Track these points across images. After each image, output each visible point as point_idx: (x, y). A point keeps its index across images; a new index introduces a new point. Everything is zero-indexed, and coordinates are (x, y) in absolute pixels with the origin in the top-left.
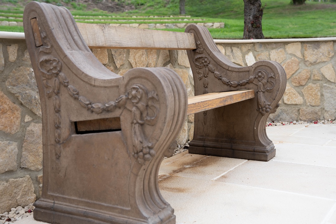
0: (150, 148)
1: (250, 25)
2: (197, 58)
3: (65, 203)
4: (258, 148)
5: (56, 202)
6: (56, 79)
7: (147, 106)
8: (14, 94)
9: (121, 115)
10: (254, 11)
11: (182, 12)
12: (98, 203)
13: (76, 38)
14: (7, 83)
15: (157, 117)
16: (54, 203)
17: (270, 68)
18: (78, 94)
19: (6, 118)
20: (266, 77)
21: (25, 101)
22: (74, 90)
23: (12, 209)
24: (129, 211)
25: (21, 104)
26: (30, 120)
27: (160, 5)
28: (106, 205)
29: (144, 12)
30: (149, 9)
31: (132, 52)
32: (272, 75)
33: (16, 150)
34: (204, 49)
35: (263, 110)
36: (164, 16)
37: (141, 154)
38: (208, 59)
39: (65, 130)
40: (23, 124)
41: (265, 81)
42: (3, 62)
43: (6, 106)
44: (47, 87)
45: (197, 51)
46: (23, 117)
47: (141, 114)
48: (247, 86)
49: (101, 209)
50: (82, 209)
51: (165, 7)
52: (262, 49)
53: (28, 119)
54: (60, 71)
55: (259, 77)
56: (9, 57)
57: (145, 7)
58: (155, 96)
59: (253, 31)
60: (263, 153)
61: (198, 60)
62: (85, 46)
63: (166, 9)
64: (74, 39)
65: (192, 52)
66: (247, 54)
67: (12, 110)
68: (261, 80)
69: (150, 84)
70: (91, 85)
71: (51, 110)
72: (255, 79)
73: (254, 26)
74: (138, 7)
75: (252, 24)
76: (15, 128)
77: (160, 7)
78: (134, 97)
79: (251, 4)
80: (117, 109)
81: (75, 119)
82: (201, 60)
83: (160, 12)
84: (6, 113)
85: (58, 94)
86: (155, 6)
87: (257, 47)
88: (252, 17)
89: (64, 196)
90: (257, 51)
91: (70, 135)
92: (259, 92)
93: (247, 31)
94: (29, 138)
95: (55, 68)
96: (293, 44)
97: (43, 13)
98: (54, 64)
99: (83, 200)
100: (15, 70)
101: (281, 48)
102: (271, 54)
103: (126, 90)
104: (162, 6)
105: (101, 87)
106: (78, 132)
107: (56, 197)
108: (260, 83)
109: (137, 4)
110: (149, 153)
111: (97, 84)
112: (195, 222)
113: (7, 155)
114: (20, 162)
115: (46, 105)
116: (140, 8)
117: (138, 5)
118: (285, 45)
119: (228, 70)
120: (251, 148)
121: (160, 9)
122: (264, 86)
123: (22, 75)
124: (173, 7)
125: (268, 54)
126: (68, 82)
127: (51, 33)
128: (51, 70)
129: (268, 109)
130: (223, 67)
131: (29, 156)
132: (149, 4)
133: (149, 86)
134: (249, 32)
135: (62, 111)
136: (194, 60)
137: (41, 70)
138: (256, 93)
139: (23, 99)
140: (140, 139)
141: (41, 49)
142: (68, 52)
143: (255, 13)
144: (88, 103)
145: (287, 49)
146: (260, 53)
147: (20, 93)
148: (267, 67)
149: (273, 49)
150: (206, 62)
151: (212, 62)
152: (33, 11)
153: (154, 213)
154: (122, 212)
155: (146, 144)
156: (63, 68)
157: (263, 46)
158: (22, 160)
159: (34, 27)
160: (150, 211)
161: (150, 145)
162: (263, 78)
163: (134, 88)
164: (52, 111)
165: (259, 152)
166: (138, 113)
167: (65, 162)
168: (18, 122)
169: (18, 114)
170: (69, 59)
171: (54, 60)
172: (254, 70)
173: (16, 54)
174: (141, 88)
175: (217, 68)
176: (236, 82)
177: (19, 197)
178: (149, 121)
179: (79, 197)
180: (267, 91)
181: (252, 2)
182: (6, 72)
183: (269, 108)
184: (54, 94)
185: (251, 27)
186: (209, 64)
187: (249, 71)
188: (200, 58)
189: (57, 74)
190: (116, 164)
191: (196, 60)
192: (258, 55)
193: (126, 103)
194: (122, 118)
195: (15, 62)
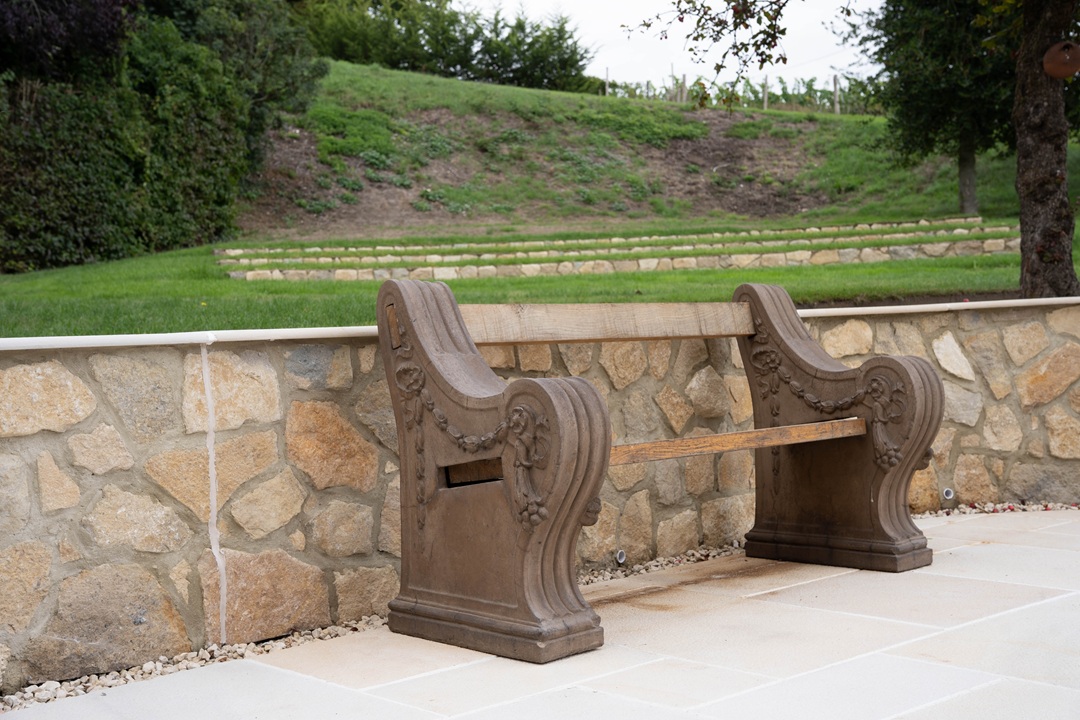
0: (540, 505)
1: (1034, 257)
2: (757, 354)
3: (431, 603)
4: (879, 544)
5: (419, 601)
6: (418, 398)
7: (535, 438)
8: (367, 426)
9: (502, 453)
10: (1046, 218)
11: (967, 204)
13: (456, 331)
14: (357, 408)
15: (547, 456)
16: (416, 602)
17: (895, 372)
18: (446, 422)
19: (354, 464)
20: (887, 392)
21: (385, 438)
22: (440, 417)
23: (363, 617)
24: (516, 609)
25: (380, 443)
26: (394, 470)
27: (903, 188)
28: (485, 602)
29: (854, 210)
30: (871, 202)
32: (899, 386)
33: (371, 519)
34: (769, 334)
35: (883, 462)
36: (899, 224)
37: (525, 513)
38: (776, 355)
39: (431, 480)
40: (382, 476)
41: (885, 399)
42: (352, 375)
43: (353, 445)
44: (407, 412)
45: (757, 338)
46: (382, 465)
47: (528, 451)
48: (853, 410)
49: (479, 609)
50: (453, 609)
51: (919, 191)
52: (981, 323)
53: (391, 468)
54: (423, 386)
55: (875, 390)
56: (360, 366)
57: (859, 196)
58: (545, 423)
59: (1045, 271)
60: (886, 553)
61: (759, 357)
62: (469, 344)
63: (921, 197)
64: (450, 335)
65: (748, 341)
66: (938, 338)
67: (364, 453)
68: (879, 397)
69: (539, 404)
70: (463, 407)
71: (412, 450)
72: (868, 396)
73: (1045, 259)
74: (838, 196)
75: (1041, 255)
76: (368, 483)
77: (906, 194)
78: (517, 424)
79: (1036, 201)
80: (498, 444)
81: (443, 463)
82: (764, 357)
83: (904, 208)
84: (354, 456)
85: (420, 422)
86: (890, 192)
87: (965, 321)
88: (1040, 235)
89: (430, 591)
90: (967, 328)
91: (437, 488)
92: (875, 424)
93: (1027, 270)
94: (392, 501)
95: (416, 381)
96: (1066, 309)
97: (402, 297)
98: (415, 375)
99: (456, 595)
100: (371, 386)
101: (1033, 320)
102: (1006, 335)
103: (508, 414)
104: (911, 189)
105: (476, 410)
106: (450, 485)
107: (419, 593)
108: (877, 403)
109: (835, 190)
110: (537, 512)
111: (470, 405)
113: (356, 526)
114: (378, 542)
115: (404, 442)
116: (846, 199)
117: (839, 192)
118: (1045, 316)
119: (815, 377)
120: (864, 544)
121: (904, 200)
122: (884, 409)
123: (381, 394)
124: (945, 189)
125: (996, 335)
126: (433, 404)
127: (412, 327)
128: (411, 384)
129: (893, 459)
130: (805, 372)
131: (393, 532)
132: (870, 188)
133: (537, 408)
134: (1034, 274)
135: (426, 450)
136: (751, 358)
137: (399, 386)
138: (869, 427)
139: (381, 433)
140: (524, 490)
141: (399, 352)
142: (433, 355)
143: (1048, 225)
144: (458, 436)
145: (1051, 323)
146: (974, 334)
147: (376, 423)
148: (889, 371)
149: (1011, 323)
150: (773, 361)
151: (786, 361)
152: (389, 294)
153: (556, 616)
154: (507, 612)
155: (533, 498)
156: (427, 381)
157: (982, 318)
158: (380, 538)
159: (391, 318)
160: (550, 611)
161: (539, 500)
162: (882, 393)
163: (516, 411)
164: (414, 450)
165: (881, 553)
166: (521, 450)
167: (430, 534)
168: (373, 473)
169: (374, 458)
170: (434, 368)
171: (415, 369)
172: (865, 376)
173: (372, 361)
174: (526, 410)
175: (795, 373)
176: (831, 403)
177: (375, 599)
178: (537, 462)
179: (451, 592)
180: (892, 420)
181: (1039, 196)
182: (356, 391)
183: (896, 457)
184: (415, 424)
185: (1037, 261)
186: (779, 364)
187: (854, 379)
188: (762, 353)
189: (419, 391)
190: (498, 534)
191: (756, 357)
192: (970, 339)
193: (507, 435)
194: (503, 458)
195: (370, 374)
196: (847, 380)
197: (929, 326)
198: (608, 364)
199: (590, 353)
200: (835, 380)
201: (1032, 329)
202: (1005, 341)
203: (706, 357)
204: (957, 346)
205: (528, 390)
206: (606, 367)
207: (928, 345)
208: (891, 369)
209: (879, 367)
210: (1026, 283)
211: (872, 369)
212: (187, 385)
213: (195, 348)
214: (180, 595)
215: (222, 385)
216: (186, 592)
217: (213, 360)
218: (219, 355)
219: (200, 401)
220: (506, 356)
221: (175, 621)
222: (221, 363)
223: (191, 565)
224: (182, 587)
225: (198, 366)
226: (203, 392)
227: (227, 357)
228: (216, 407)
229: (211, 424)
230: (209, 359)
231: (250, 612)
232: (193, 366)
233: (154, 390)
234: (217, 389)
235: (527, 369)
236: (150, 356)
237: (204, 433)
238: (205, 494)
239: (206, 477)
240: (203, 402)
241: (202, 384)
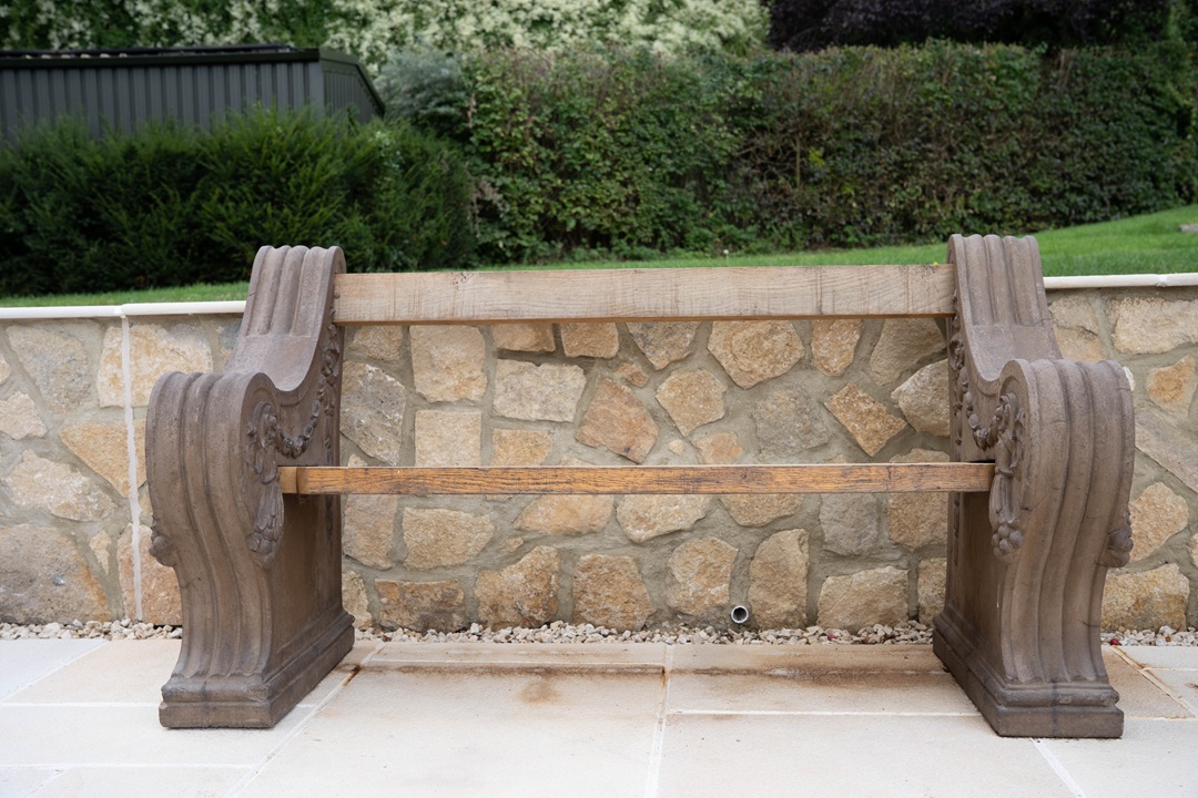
13: (308, 307)
31: (718, 328)
34: (959, 314)
38: (960, 348)
45: (954, 320)
53: (356, 463)
65: (950, 326)
68: (1003, 430)
108: (1001, 440)
120: (986, 674)
136: (950, 351)
151: (967, 359)
165: (992, 696)
172: (1002, 392)
175: (971, 379)
176: (982, 433)
186: (962, 363)
187: (995, 396)
188: (954, 344)
198: (722, 351)
199: (689, 336)
206: (716, 355)
212: (104, 358)
213: (116, 321)
214: (100, 565)
215: (144, 360)
216: (107, 563)
217: (136, 334)
218: (143, 329)
219: (115, 375)
220: (537, 337)
221: (95, 589)
222: (145, 337)
223: (111, 537)
224: (103, 557)
225: (119, 339)
226: (120, 366)
227: (152, 331)
228: (134, 382)
229: (127, 399)
230: (131, 332)
231: (168, 595)
232: (112, 339)
233: (69, 361)
234: (137, 364)
235: (575, 354)
236: (70, 328)
237: (119, 408)
238: (124, 469)
239: (125, 453)
240: (119, 376)
241: (120, 358)
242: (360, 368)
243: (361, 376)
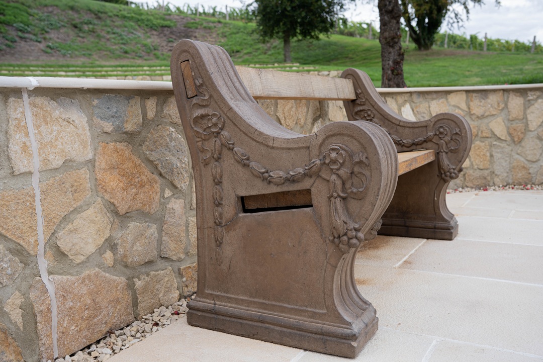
0: (357, 230)
1: (390, 72)
2: (358, 111)
3: (230, 305)
4: (440, 224)
5: (217, 303)
6: (217, 139)
7: (352, 173)
8: (152, 161)
9: (312, 186)
10: (394, 55)
11: (287, 59)
12: (277, 304)
13: (237, 84)
14: (144, 147)
15: (367, 188)
16: (215, 304)
17: (455, 122)
18: (248, 159)
19: (144, 192)
20: (449, 134)
21: (165, 170)
22: (242, 155)
23: (155, 310)
24: (324, 314)
25: (161, 175)
26: (170, 195)
27: (259, 52)
28: (289, 306)
29: (240, 60)
30: (246, 57)
31: (280, 103)
32: (458, 131)
33: (156, 234)
34: (367, 99)
35: (446, 176)
36: (267, 65)
37: (345, 238)
38: (371, 112)
39: (230, 208)
40: (162, 200)
41: (448, 138)
42: (142, 121)
43: (144, 177)
44: (203, 151)
45: (358, 102)
46: (163, 191)
47: (344, 184)
48: (424, 145)
49: (282, 312)
50: (255, 311)
51: (265, 53)
52: (421, 99)
53: (168, 194)
54: (222, 129)
55: (441, 133)
56: (147, 113)
57: (241, 54)
58: (364, 159)
59: (394, 79)
60: (447, 229)
61: (358, 113)
62: (248, 95)
63: (266, 56)
64: (235, 87)
65: (351, 104)
66: (403, 106)
67: (151, 182)
68: (444, 137)
69: (356, 143)
70: (268, 146)
71: (208, 182)
72: (435, 137)
73: (394, 73)
74: (233, 54)
75: (393, 71)
76: (154, 206)
77: (260, 54)
78: (334, 162)
79: (390, 46)
80: (307, 178)
81: (243, 193)
82: (362, 113)
83: (260, 60)
84: (144, 186)
85: (218, 159)
86: (254, 53)
87: (415, 97)
88: (392, 62)
89: (229, 295)
90: (415, 102)
91: (236, 214)
92: (440, 153)
93: (386, 79)
94: (169, 219)
95: (215, 125)
96: (456, 93)
97: (199, 54)
98: (214, 120)
99: (256, 300)
100: (154, 129)
101: (442, 98)
102: (431, 106)
103: (320, 153)
104: (262, 52)
105: (283, 149)
106: (246, 211)
107: (217, 296)
108: (442, 141)
109: (232, 52)
110: (356, 237)
111: (276, 145)
112: (400, 324)
113: (147, 241)
114: (161, 250)
115: (201, 175)
116: (235, 56)
117: (233, 52)
119: (399, 125)
120: (430, 225)
121: (260, 57)
122: (446, 144)
123: (160, 136)
124: (275, 53)
125: (427, 105)
126: (233, 144)
127: (210, 78)
128: (209, 128)
129: (453, 175)
130: (391, 122)
131: (170, 241)
132: (245, 51)
133: (354, 146)
134: (389, 80)
135: (224, 182)
136: (353, 114)
137: (195, 129)
138: (437, 154)
139: (163, 167)
140: (343, 218)
141: (195, 101)
142: (232, 103)
143: (395, 58)
144: (263, 170)
145: (449, 100)
146: (418, 104)
147: (159, 159)
148: (450, 122)
149: (433, 99)
150: (369, 116)
151: (378, 115)
152: (185, 51)
153: (357, 317)
154: (314, 315)
155: (352, 225)
156: (226, 125)
157: (421, 96)
158: (162, 247)
159: (186, 73)
161: (357, 226)
162: (446, 135)
163: (333, 149)
164: (210, 182)
165: (441, 229)
166: (339, 183)
167: (228, 250)
168: (157, 198)
169: (157, 187)
170: (235, 113)
171: (214, 115)
172: (434, 125)
173: (155, 110)
174: (343, 149)
175: (384, 123)
176: (410, 141)
177: (161, 295)
178: (355, 194)
179: (251, 297)
180: (451, 151)
181: (391, 44)
182: (144, 134)
183: (454, 173)
184: (213, 160)
185: (391, 74)
186: (373, 118)
187: (426, 126)
188: (361, 111)
189: (218, 133)
190: (305, 252)
191: (356, 113)
192: (416, 107)
193: (320, 170)
194: (313, 190)
195: (153, 120)
196: (421, 127)
197: (400, 99)
198: (282, 116)
199: (272, 109)
200: (412, 127)
201: (442, 102)
202: (431, 109)
203: (319, 113)
204: (411, 110)
205: (345, 132)
206: (280, 118)
207: (400, 110)
208: (452, 120)
209: (443, 119)
210: (385, 84)
211: (438, 120)
212: (12, 128)
213: (17, 92)
214: (15, 324)
215: (44, 128)
216: (21, 320)
217: (34, 105)
218: (39, 100)
219: (25, 143)
221: (12, 348)
222: (42, 108)
223: (24, 295)
224: (16, 316)
225: (21, 109)
226: (27, 135)
227: (46, 103)
228: (40, 149)
229: (36, 164)
230: (30, 104)
231: (77, 326)
232: (15, 110)
234: (39, 132)
237: (30, 173)
238: (32, 228)
239: (33, 214)
240: (28, 144)
241: (26, 127)
242: (168, 130)
243: (168, 135)
